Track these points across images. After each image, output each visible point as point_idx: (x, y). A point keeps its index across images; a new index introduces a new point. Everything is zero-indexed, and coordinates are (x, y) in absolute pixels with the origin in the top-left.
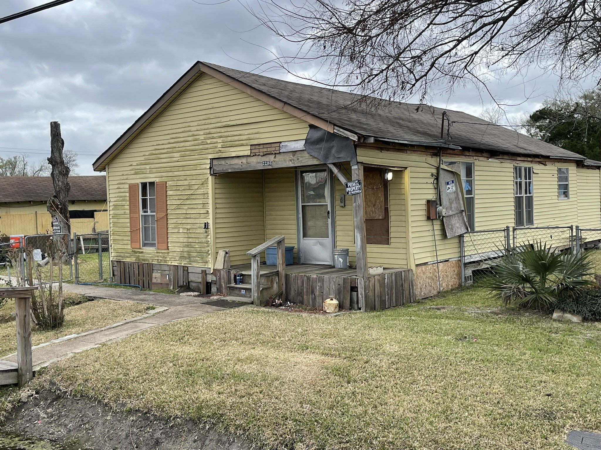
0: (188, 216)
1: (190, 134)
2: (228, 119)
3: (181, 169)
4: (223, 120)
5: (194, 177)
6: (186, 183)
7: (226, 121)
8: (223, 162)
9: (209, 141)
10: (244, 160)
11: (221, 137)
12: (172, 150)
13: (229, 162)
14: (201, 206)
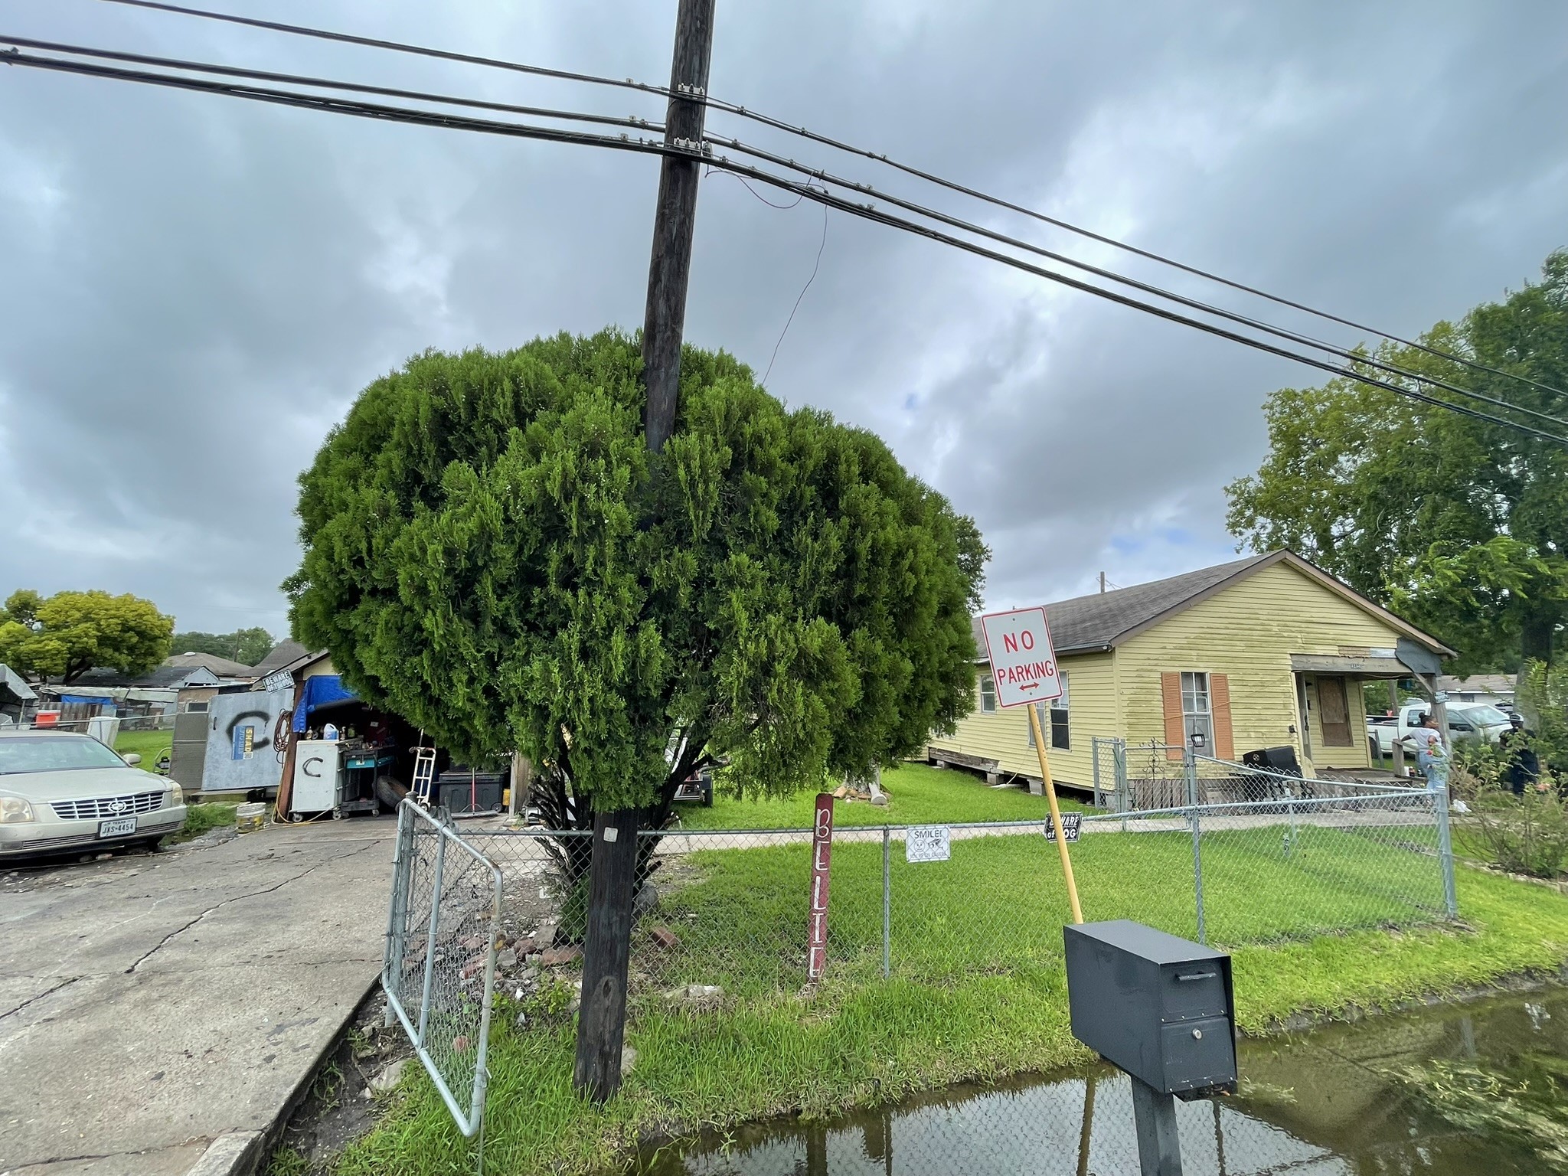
0: (1263, 717)
1: (1259, 622)
2: (1308, 615)
3: (1249, 661)
4: (1302, 614)
5: (1269, 672)
6: (1256, 678)
7: (1306, 616)
8: (1304, 659)
9: (1285, 634)
10: (1330, 660)
11: (1301, 632)
12: (1233, 637)
13: (1312, 660)
14: (1281, 707)
